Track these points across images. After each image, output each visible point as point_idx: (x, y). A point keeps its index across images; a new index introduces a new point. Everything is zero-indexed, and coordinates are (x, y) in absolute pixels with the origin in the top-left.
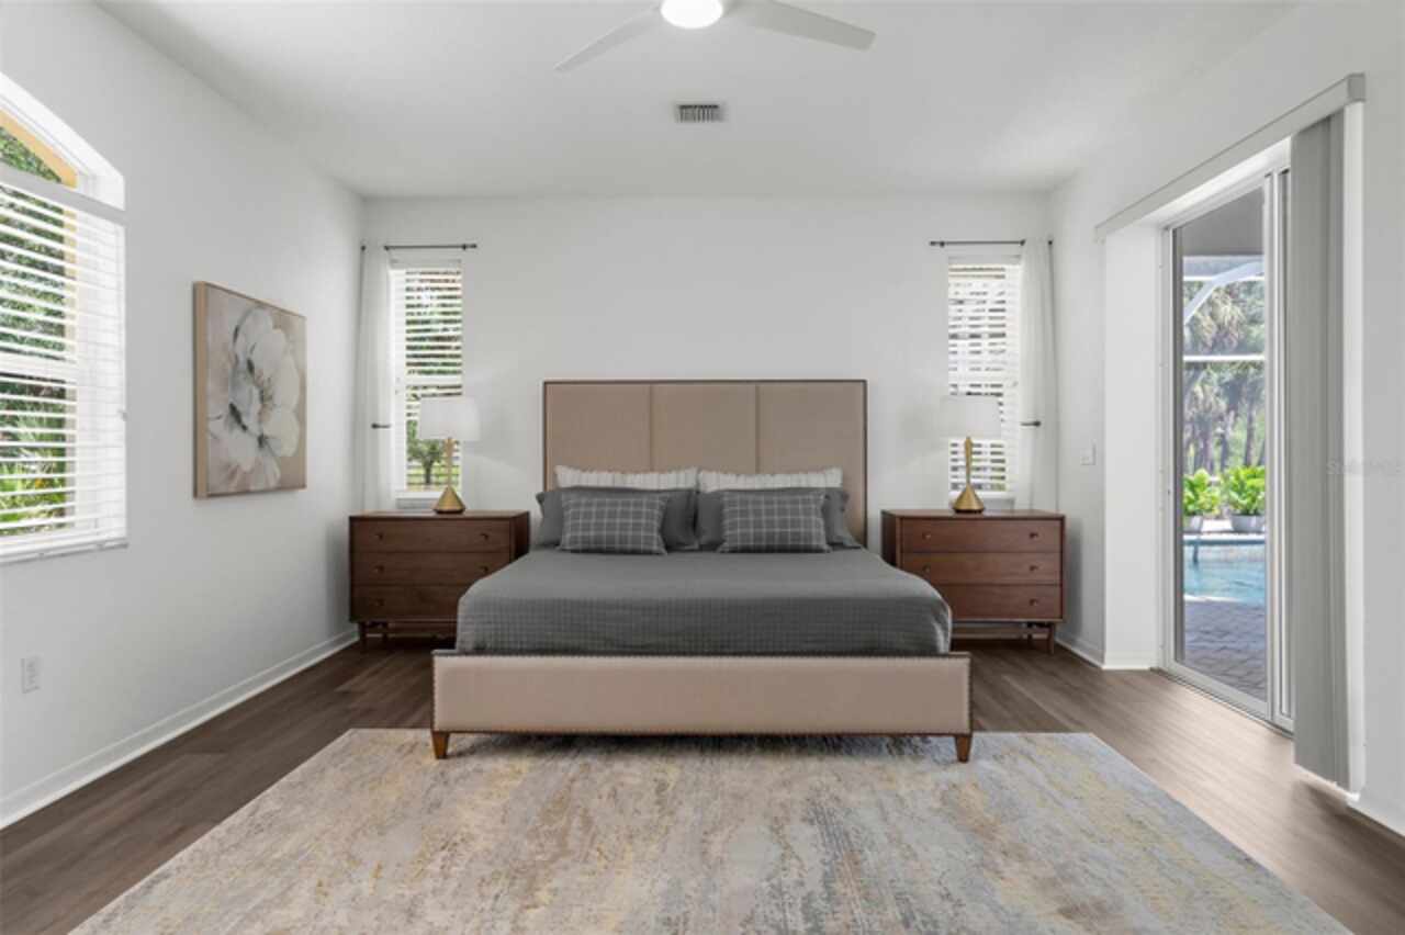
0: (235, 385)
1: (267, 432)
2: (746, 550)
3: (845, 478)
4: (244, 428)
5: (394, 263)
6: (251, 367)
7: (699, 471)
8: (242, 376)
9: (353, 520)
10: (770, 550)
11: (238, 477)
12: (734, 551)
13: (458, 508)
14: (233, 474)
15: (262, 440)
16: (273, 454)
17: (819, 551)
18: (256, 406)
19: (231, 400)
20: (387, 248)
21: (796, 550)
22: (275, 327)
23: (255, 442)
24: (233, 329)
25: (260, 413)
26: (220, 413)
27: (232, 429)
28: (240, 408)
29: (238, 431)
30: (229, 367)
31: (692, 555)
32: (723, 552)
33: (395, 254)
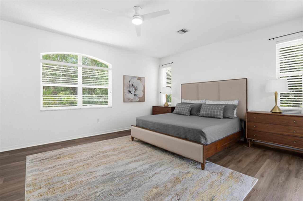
0: (129, 88)
1: (136, 94)
2: (203, 116)
3: (239, 102)
4: (131, 93)
5: (163, 67)
6: (133, 85)
7: (206, 100)
8: (131, 87)
9: (153, 107)
10: (209, 117)
11: (130, 100)
12: (201, 116)
13: (167, 105)
14: (129, 99)
15: (135, 95)
16: (137, 97)
17: (220, 118)
18: (134, 90)
19: (129, 90)
20: (162, 65)
21: (214, 118)
22: (138, 79)
23: (134, 95)
24: (129, 80)
25: (135, 91)
26: (127, 91)
27: (129, 93)
28: (130, 91)
29: (130, 94)
30: (128, 86)
31: (195, 116)
32: (199, 116)
33: (164, 66)
